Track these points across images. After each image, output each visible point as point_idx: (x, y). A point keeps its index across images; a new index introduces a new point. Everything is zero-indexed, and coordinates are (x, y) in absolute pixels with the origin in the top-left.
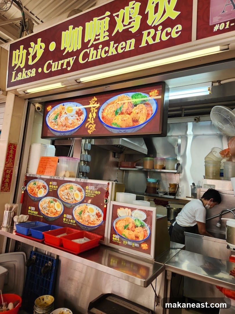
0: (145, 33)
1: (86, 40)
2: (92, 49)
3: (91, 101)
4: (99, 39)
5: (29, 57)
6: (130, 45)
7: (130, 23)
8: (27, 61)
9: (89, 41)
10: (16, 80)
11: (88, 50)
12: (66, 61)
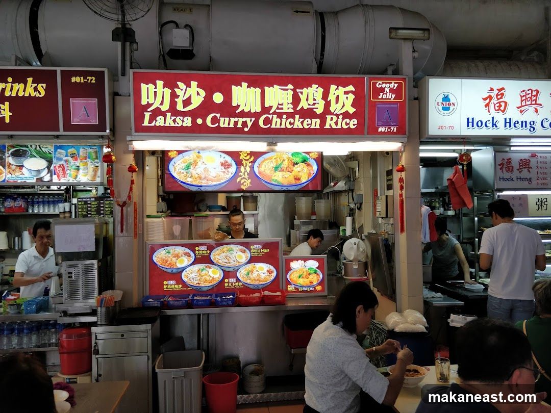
0: (329, 117)
1: (267, 105)
2: (275, 116)
4: (282, 109)
5: (176, 100)
6: (315, 123)
7: (314, 104)
8: (173, 104)
9: (271, 107)
10: (153, 124)
11: (270, 117)
12: (241, 120)
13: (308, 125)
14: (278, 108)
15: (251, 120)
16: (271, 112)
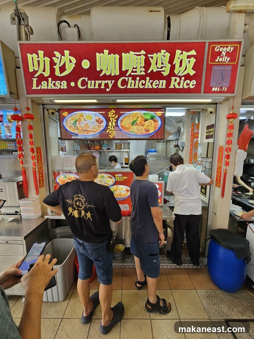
0: (173, 78)
1: (124, 69)
2: (130, 78)
3: (110, 112)
4: (136, 72)
5: (54, 67)
6: (162, 84)
7: (162, 67)
8: (52, 70)
9: (127, 71)
10: (39, 88)
11: (127, 79)
12: (104, 82)
13: (156, 85)
14: (133, 72)
15: (111, 82)
16: (127, 75)
